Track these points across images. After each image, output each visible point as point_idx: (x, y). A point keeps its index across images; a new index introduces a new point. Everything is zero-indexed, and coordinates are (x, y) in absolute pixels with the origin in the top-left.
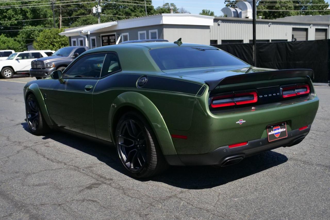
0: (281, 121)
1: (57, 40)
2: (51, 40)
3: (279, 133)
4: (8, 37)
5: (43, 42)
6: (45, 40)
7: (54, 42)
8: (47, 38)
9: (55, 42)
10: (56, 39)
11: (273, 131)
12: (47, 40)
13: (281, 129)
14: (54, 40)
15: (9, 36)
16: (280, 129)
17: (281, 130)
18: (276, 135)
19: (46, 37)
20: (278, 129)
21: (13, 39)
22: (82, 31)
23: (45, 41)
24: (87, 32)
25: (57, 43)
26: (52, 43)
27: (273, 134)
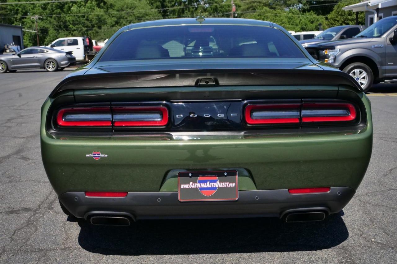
1: (353, 16)
2: (345, 18)
3: (213, 189)
4: (318, 15)
5: (334, 21)
6: (337, 17)
7: (348, 20)
8: (339, 15)
9: (350, 20)
10: (351, 16)
11: (195, 183)
12: (339, 17)
13: (220, 182)
14: (349, 17)
15: (321, 13)
17: (219, 185)
19: (338, 13)
21: (324, 17)
22: (369, 4)
23: (337, 19)
24: (378, 5)
25: (352, 22)
26: (345, 22)
27: (197, 188)
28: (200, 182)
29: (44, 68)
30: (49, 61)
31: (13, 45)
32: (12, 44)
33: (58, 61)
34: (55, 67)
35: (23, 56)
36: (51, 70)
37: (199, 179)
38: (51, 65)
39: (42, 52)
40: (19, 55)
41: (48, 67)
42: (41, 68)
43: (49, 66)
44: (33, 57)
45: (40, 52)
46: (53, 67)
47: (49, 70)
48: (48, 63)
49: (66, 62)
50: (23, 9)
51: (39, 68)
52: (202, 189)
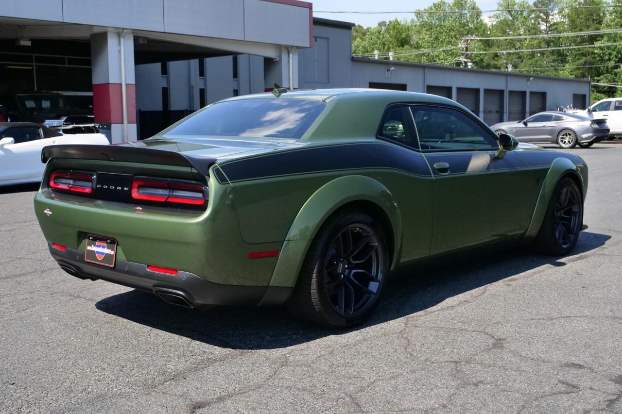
0: (108, 236)
3: (103, 253)
11: (94, 246)
13: (108, 248)
16: (106, 248)
17: (107, 251)
18: (98, 256)
20: (104, 247)
27: (95, 251)
28: (99, 246)
29: (557, 143)
30: (564, 132)
31: (570, 108)
32: (568, 107)
33: (578, 133)
34: (572, 141)
35: (530, 125)
36: (567, 146)
37: (97, 243)
38: (567, 139)
39: (558, 119)
40: (525, 124)
41: (562, 141)
42: (553, 142)
43: (564, 140)
44: (544, 127)
45: (554, 120)
46: (569, 142)
47: (564, 146)
48: (564, 135)
49: (590, 134)
50: (618, 53)
51: (550, 142)
52: (98, 253)
